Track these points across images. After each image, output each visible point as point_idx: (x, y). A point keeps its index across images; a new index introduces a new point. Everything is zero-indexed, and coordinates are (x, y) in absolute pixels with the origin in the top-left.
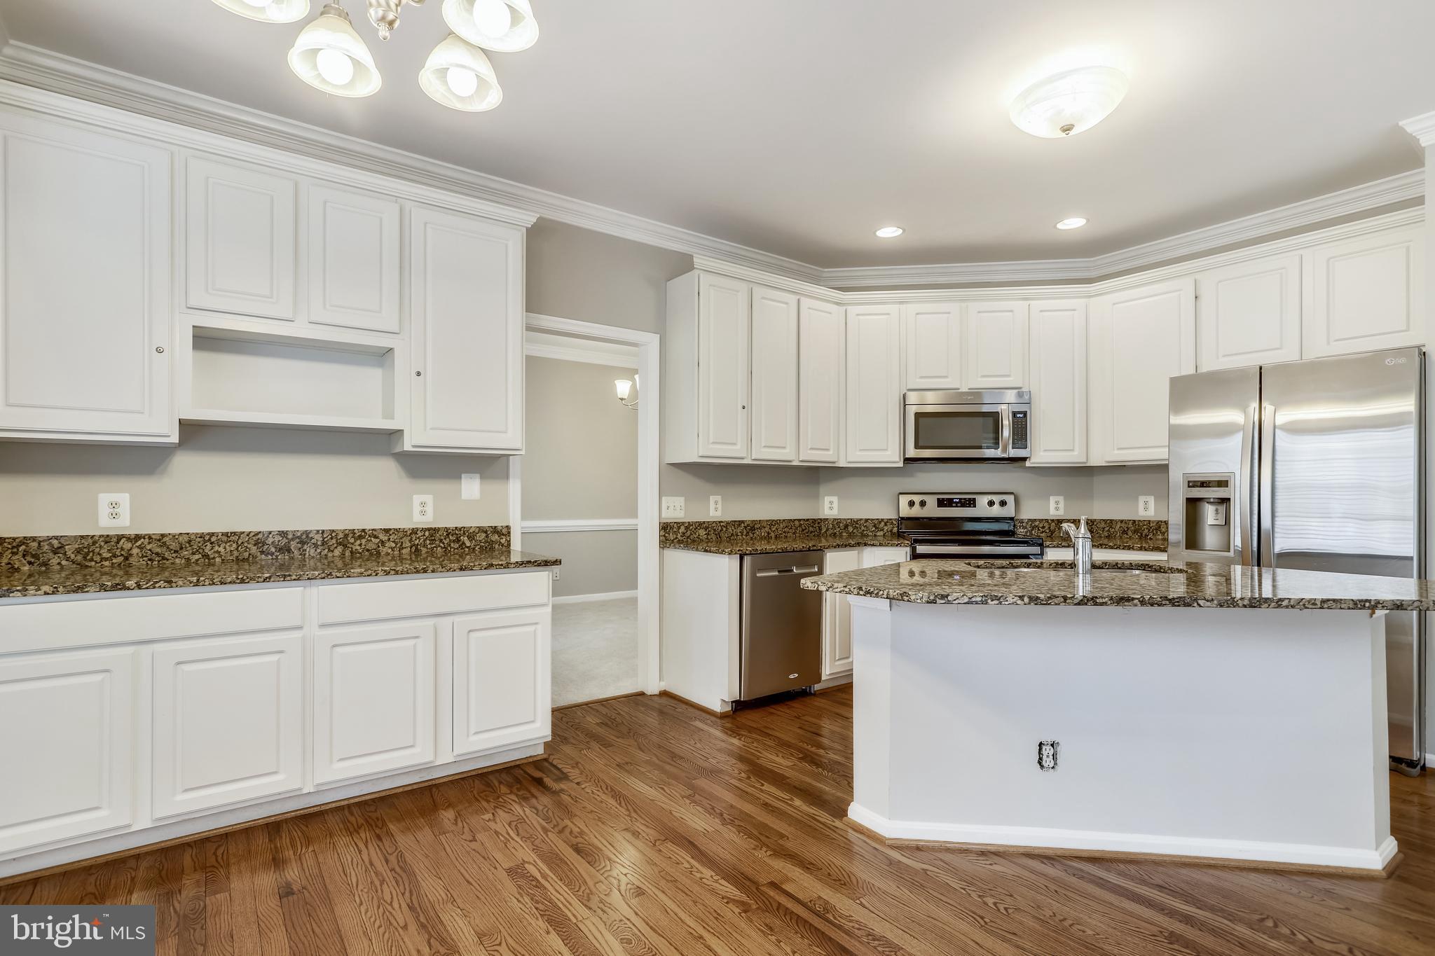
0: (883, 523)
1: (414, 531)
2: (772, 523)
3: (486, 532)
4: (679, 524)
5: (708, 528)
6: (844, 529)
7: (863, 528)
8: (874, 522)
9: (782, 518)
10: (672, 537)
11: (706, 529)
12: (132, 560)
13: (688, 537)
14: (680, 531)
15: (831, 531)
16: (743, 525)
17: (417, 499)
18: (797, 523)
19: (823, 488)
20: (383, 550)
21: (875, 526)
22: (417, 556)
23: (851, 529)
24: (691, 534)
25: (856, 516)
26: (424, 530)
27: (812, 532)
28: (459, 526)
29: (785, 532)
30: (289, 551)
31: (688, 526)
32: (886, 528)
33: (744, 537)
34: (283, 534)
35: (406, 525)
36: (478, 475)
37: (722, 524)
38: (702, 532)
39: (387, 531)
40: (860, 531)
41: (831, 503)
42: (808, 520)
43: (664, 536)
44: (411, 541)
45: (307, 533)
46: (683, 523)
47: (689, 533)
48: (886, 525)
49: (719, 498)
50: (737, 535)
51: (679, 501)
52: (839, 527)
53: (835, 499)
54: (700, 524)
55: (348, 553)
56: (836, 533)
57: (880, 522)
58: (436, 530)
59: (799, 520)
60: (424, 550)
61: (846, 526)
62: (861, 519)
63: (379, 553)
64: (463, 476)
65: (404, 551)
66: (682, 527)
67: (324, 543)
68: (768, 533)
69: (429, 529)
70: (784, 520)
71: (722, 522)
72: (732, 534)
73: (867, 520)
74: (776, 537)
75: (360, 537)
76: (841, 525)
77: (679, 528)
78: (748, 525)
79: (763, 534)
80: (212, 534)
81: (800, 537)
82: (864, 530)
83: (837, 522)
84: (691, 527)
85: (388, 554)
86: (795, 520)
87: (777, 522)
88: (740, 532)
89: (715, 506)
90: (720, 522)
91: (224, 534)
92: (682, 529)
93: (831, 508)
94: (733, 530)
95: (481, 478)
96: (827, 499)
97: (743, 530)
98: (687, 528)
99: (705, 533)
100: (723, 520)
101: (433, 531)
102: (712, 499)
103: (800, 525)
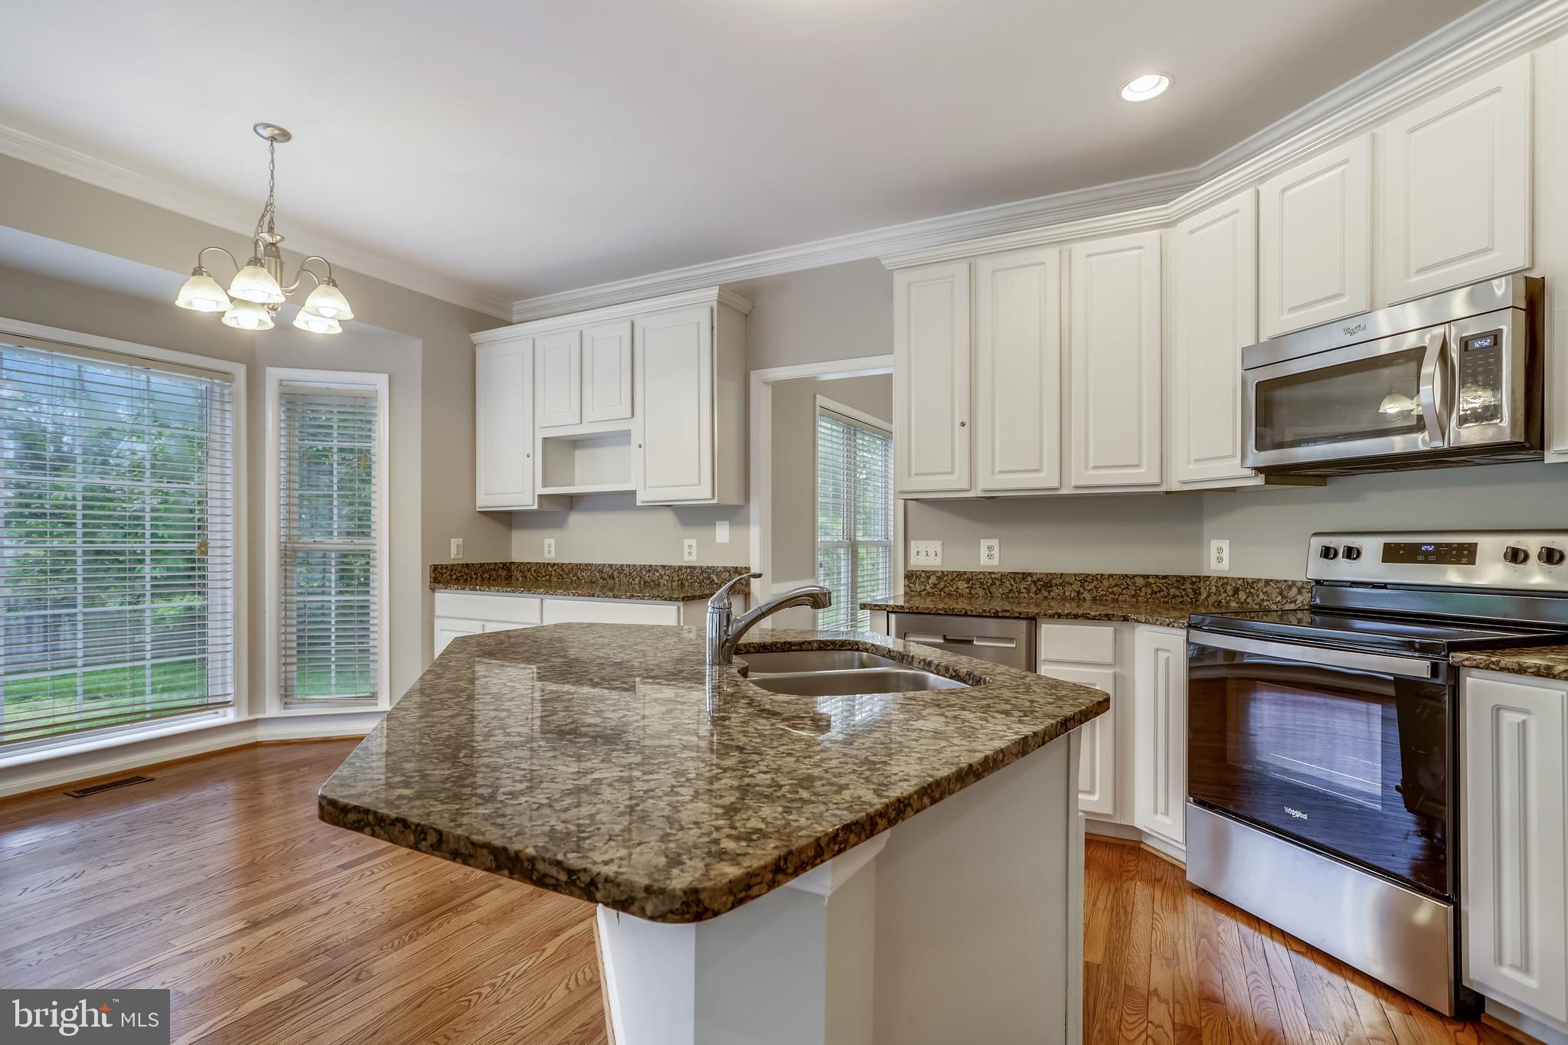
0: (1294, 590)
1: (680, 568)
2: (1084, 579)
3: (729, 572)
4: (928, 574)
5: (971, 580)
6: (1233, 596)
7: (1262, 596)
8: (1279, 585)
9: (1107, 571)
10: (918, 588)
11: (968, 581)
12: (553, 577)
13: (941, 590)
14: (930, 581)
15: (1213, 599)
16: (1029, 579)
17: (687, 542)
18: (1140, 581)
19: (1209, 526)
20: (662, 582)
21: (1281, 593)
22: (682, 588)
23: (1242, 596)
24: (946, 586)
25: (1250, 574)
26: (686, 568)
27: (1174, 597)
28: (710, 565)
29: (1113, 593)
30: (613, 578)
31: (942, 576)
32: (1300, 598)
33: (1033, 595)
34: (611, 566)
35: (676, 563)
36: (728, 522)
37: (993, 576)
38: (962, 585)
39: (664, 567)
40: (1258, 600)
41: (1220, 550)
42: (1165, 577)
43: (908, 586)
44: (678, 576)
45: (622, 566)
46: (934, 573)
47: (942, 585)
48: (1300, 592)
49: (995, 543)
50: (1019, 592)
51: (935, 546)
52: (1225, 592)
53: (1225, 545)
54: (960, 575)
55: (642, 582)
56: (1220, 602)
57: (1290, 587)
58: (694, 568)
59: (1146, 577)
60: (687, 584)
61: (1236, 591)
62: (1259, 580)
63: (659, 585)
64: (717, 523)
65: (674, 583)
66: (932, 577)
67: (630, 574)
68: (1078, 593)
69: (690, 567)
70: (1111, 576)
71: (993, 573)
72: (1011, 591)
73: (1268, 582)
74: (1094, 599)
75: (649, 571)
76: (1229, 588)
77: (928, 578)
78: (1039, 580)
79: (1068, 593)
80: (581, 565)
81: (1147, 602)
82: (1263, 600)
83: (1223, 581)
84: (946, 578)
85: (664, 585)
86: (1135, 576)
87: (1099, 578)
88: (1025, 588)
89: (988, 552)
90: (989, 573)
91: (586, 565)
92: (933, 580)
93: (1220, 560)
94: (1012, 585)
95: (730, 524)
96: (1215, 544)
97: (1029, 586)
98: (939, 578)
99: (966, 586)
100: (996, 571)
101: (693, 568)
102: (984, 544)
103: (1148, 585)
